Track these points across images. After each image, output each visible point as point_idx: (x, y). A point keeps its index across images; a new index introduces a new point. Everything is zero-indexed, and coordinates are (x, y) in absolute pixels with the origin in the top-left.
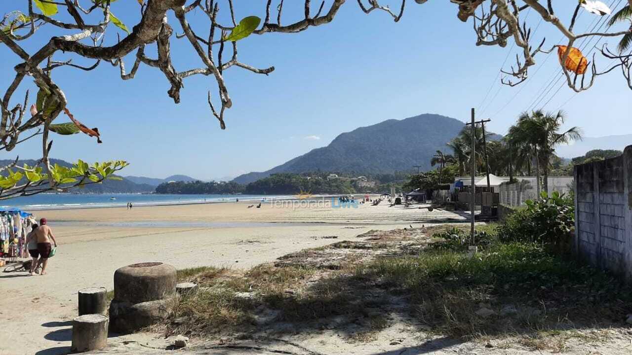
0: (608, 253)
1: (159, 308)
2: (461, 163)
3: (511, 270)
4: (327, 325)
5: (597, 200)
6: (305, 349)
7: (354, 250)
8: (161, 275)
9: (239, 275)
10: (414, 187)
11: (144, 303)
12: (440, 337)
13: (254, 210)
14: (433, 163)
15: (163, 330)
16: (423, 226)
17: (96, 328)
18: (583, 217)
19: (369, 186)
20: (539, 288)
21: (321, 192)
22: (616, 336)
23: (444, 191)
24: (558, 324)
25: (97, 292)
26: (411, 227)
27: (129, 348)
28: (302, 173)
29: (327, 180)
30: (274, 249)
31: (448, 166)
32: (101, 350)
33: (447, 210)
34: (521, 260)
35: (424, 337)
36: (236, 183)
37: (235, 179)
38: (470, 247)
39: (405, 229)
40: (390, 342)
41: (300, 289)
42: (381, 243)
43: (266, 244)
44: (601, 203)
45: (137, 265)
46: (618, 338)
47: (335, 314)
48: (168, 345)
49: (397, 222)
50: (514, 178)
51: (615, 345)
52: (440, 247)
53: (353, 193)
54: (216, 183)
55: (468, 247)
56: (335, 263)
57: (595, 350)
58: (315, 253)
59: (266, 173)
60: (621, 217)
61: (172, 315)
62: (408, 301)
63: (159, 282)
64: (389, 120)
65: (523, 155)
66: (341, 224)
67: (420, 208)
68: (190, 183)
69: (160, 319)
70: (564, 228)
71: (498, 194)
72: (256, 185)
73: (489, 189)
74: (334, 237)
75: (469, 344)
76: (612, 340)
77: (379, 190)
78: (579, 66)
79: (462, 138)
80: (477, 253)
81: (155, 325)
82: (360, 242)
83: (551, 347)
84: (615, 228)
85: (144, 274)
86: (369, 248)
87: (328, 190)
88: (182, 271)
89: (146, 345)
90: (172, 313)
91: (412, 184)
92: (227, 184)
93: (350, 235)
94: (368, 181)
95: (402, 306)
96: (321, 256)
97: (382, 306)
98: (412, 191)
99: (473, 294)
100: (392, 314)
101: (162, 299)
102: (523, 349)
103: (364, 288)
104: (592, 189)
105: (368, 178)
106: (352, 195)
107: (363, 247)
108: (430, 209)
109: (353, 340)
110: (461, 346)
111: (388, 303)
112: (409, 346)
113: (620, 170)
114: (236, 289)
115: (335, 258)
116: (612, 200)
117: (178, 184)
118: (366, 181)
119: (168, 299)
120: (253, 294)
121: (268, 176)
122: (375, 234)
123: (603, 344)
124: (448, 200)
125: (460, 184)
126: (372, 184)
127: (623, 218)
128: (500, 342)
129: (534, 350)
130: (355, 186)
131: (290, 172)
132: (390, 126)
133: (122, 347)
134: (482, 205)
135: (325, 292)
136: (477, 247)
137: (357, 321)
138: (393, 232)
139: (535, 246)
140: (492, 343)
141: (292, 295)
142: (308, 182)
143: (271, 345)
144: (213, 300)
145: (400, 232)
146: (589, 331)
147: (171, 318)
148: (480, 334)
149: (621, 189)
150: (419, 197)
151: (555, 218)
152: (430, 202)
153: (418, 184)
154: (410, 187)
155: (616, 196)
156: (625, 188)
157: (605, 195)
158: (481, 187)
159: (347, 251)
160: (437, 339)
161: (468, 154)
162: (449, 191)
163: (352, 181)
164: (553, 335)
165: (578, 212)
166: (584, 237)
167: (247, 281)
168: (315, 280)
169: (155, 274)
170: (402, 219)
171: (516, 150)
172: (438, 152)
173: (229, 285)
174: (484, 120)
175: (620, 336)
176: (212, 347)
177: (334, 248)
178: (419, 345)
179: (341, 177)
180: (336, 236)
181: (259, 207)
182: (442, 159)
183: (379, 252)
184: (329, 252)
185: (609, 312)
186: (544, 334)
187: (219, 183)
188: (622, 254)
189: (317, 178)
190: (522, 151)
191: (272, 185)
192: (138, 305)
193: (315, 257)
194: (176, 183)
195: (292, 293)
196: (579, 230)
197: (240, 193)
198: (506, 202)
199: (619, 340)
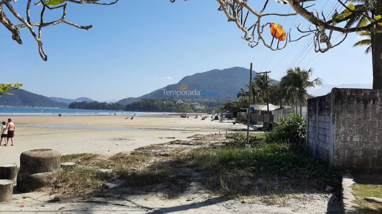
0: (321, 150)
1: (48, 177)
2: (254, 97)
3: (267, 159)
4: (151, 189)
5: (317, 119)
6: (134, 203)
7: (182, 145)
8: (50, 156)
9: (105, 158)
10: (226, 110)
11: (38, 174)
12: (217, 197)
13: (129, 120)
14: (238, 96)
15: (49, 190)
16: (227, 133)
17: (4, 188)
18: (310, 130)
19: (201, 108)
20: (279, 169)
21: (172, 111)
22: (318, 198)
23: (243, 113)
24: (285, 190)
25: (11, 166)
26: (220, 133)
27: (25, 201)
28: (161, 99)
29: (176, 104)
30: (134, 144)
31: (247, 98)
32: (8, 202)
33: (244, 124)
34: (274, 153)
35: (207, 196)
36: (119, 104)
37: (120, 101)
38: (246, 145)
39: (216, 134)
40: (187, 200)
41: (141, 167)
42: (199, 141)
43: (131, 141)
44: (320, 121)
45: (35, 150)
46: (319, 199)
47: (158, 182)
48: (50, 199)
49: (214, 130)
50: (282, 106)
51: (316, 204)
52: (229, 145)
53: (191, 112)
54: (107, 103)
55: (244, 145)
56: (168, 153)
57: (304, 206)
58: (158, 147)
59: (139, 98)
60: (329, 129)
61: (56, 181)
62: (202, 175)
63: (48, 161)
64: (215, 70)
65: (290, 93)
66: (180, 130)
67: (228, 122)
68: (91, 103)
69: (48, 184)
70: (301, 135)
71: (273, 115)
72: (132, 105)
73: (268, 112)
74: (173, 138)
75: (232, 201)
76: (314, 200)
77: (207, 111)
78: (282, 36)
79: (255, 82)
80: (249, 149)
81: (45, 188)
82: (187, 141)
83: (279, 204)
84: (326, 136)
85: (39, 156)
86: (191, 145)
87: (177, 110)
88: (70, 155)
89: (36, 199)
90: (56, 180)
91: (225, 108)
92: (114, 104)
93: (183, 137)
94: (201, 106)
95: (199, 178)
96: (160, 148)
97: (187, 178)
98: (225, 112)
99: (242, 172)
100: (192, 183)
101: (50, 171)
102: (262, 204)
103: (179, 167)
104: (315, 113)
105: (201, 103)
106: (188, 114)
107: (188, 144)
108: (234, 123)
109: (165, 198)
110: (227, 202)
111: (191, 176)
112: (197, 202)
113: (329, 102)
114: (101, 167)
115: (168, 150)
116: (325, 119)
117: (83, 103)
118: (200, 105)
119: (54, 172)
120: (111, 170)
121: (140, 100)
122: (198, 136)
123: (309, 203)
124: (245, 118)
125: (253, 109)
126: (203, 107)
127: (329, 130)
128: (250, 200)
129: (269, 205)
130: (193, 108)
131: (153, 98)
132: (215, 73)
133: (21, 200)
134: (263, 121)
135: (154, 170)
136: (250, 145)
137: (170, 187)
138: (209, 136)
139: (285, 146)
140: (245, 200)
141: (134, 171)
142: (164, 105)
143: (115, 201)
144: (83, 173)
145: (212, 135)
146: (302, 195)
147: (56, 183)
148: (239, 195)
149: (329, 113)
150: (229, 115)
151: (296, 129)
152: (235, 119)
153: (229, 108)
154: (224, 110)
155: (326, 117)
156: (331, 112)
157: (321, 116)
158: (264, 111)
159: (177, 146)
160: (214, 198)
161: (258, 91)
162: (246, 113)
163: (191, 105)
164: (281, 197)
165: (308, 126)
166: (310, 141)
167: (109, 162)
168: (151, 162)
169: (46, 156)
170: (217, 128)
171: (286, 90)
172: (242, 89)
173: (98, 164)
174: (267, 72)
175: (320, 198)
176: (77, 201)
177: (170, 144)
178: (203, 201)
179: (184, 103)
180: (174, 137)
181: (132, 119)
182: (243, 94)
183: (196, 147)
184: (167, 146)
185: (316, 184)
186: (275, 196)
187: (109, 103)
188: (328, 151)
189: (170, 102)
190: (289, 91)
191: (142, 105)
192: (34, 175)
193: (157, 149)
194: (81, 102)
195: (135, 170)
196: (308, 137)
197: (122, 110)
198: (277, 120)
199: (319, 200)
